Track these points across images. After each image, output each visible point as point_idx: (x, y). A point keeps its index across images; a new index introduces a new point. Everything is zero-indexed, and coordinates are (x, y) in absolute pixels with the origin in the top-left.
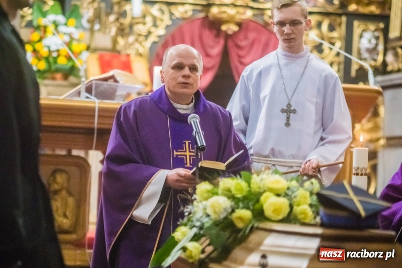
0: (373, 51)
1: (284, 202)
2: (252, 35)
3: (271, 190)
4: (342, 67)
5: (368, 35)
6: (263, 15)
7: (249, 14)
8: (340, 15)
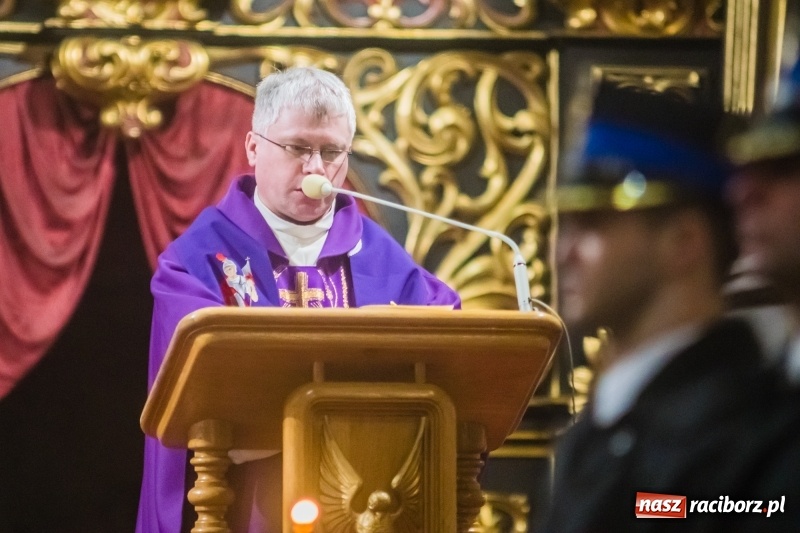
2: (214, 140)
6: (258, 60)
7: (199, 59)
8: (541, 49)
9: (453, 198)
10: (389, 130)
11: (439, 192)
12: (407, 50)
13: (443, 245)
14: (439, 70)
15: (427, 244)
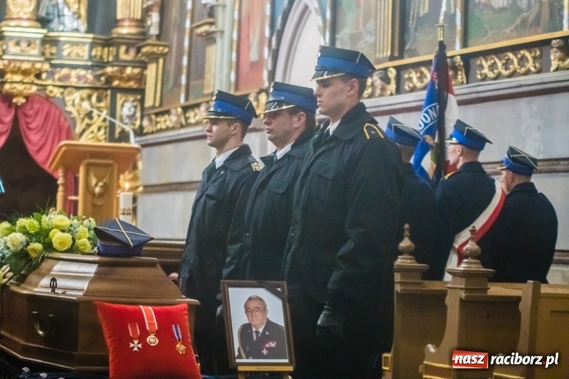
0: (132, 117)
1: (68, 236)
2: (36, 106)
3: (57, 227)
4: (108, 130)
5: (128, 105)
6: (46, 90)
7: (34, 89)
8: (106, 89)
9: (87, 121)
10: (73, 105)
11: (83, 119)
12: (78, 88)
13: (84, 131)
14: (85, 93)
15: (80, 131)
